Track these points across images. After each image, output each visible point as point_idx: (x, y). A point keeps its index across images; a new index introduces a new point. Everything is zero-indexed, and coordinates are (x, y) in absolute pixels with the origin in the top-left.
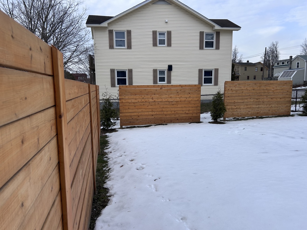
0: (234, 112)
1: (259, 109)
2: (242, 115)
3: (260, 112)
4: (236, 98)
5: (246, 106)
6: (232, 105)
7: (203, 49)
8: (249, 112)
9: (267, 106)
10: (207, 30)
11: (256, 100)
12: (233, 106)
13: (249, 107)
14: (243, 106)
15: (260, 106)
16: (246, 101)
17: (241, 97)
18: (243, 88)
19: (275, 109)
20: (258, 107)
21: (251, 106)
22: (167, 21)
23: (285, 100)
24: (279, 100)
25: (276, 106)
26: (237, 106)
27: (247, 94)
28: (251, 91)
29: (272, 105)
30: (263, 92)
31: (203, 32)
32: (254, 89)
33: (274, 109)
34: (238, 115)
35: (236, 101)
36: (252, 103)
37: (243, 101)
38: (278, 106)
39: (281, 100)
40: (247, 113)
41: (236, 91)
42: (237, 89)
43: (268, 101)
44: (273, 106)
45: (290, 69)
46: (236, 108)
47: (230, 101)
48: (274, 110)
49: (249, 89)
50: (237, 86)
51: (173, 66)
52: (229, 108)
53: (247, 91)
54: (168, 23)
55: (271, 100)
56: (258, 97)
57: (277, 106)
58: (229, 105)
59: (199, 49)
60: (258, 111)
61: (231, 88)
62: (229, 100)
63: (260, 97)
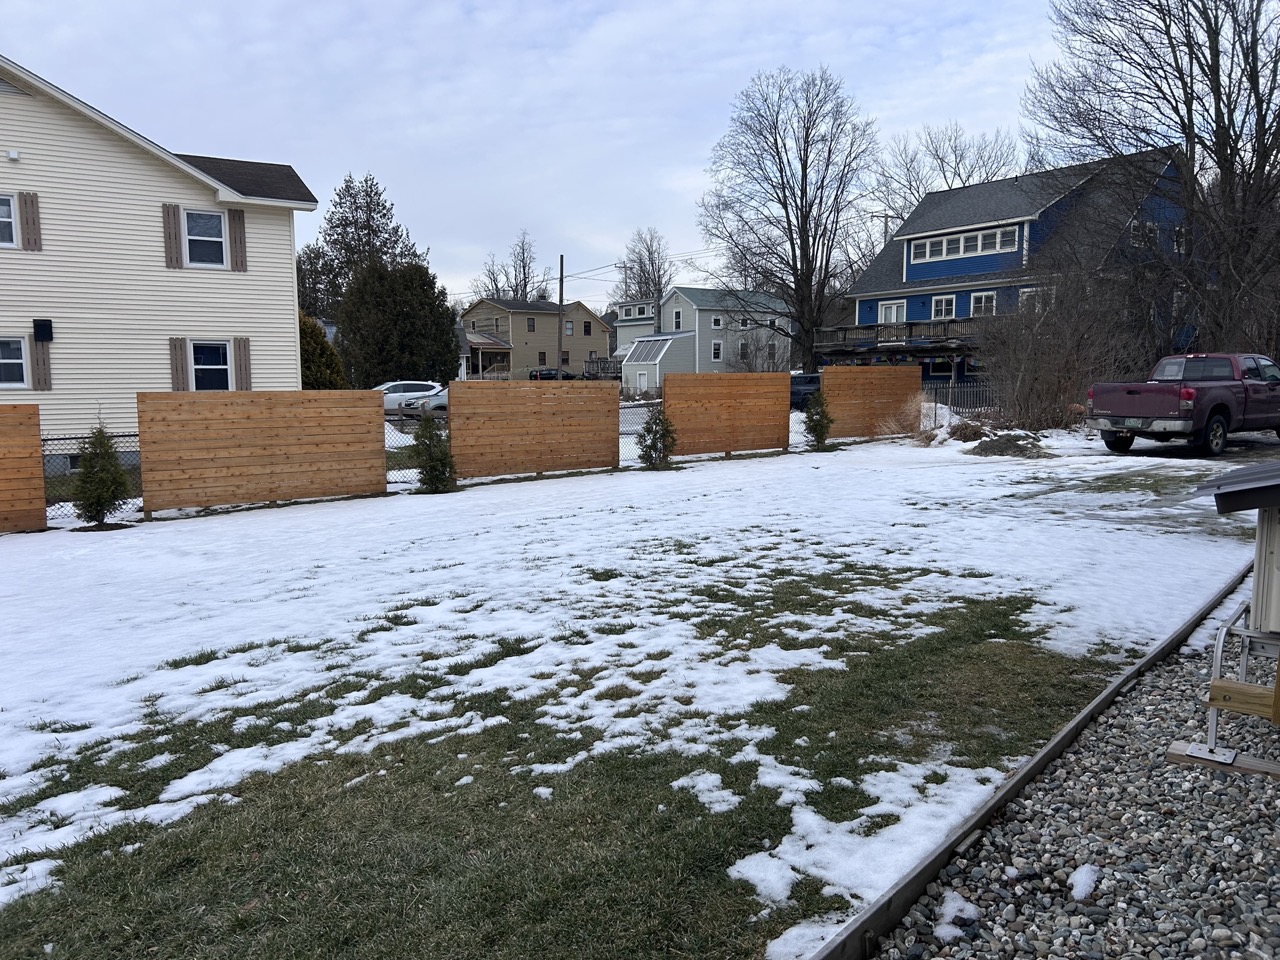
0: (181, 492)
1: (274, 479)
2: (212, 498)
3: (279, 487)
4: (185, 445)
5: (225, 470)
6: (170, 467)
7: (181, 267)
8: (238, 487)
9: (303, 469)
10: (189, 202)
11: (260, 452)
12: (174, 473)
13: (238, 473)
14: (214, 470)
15: (278, 469)
16: (223, 454)
17: (204, 443)
18: (209, 416)
19: (333, 475)
20: (268, 471)
21: (244, 469)
22: (14, 155)
23: (366, 449)
24: (341, 448)
25: (334, 467)
26: (191, 472)
27: (224, 432)
28: (239, 423)
29: (320, 464)
30: (285, 425)
31: (176, 208)
32: (248, 418)
33: (328, 476)
34: (198, 499)
35: (186, 455)
36: (245, 460)
37: (212, 456)
38: (342, 467)
39: (352, 449)
40: (230, 492)
41: (183, 424)
42: (184, 416)
43: (304, 451)
44: (324, 467)
45: (658, 331)
46: (187, 476)
47: (164, 457)
48: (330, 480)
49: (230, 417)
50: (186, 407)
51: (54, 325)
52: (161, 478)
53: (225, 423)
54: (22, 161)
55: (313, 449)
56: (267, 442)
57: (339, 467)
58: (159, 468)
59: (164, 264)
60: (273, 486)
61: (164, 414)
62: (157, 454)
63: (273, 442)
